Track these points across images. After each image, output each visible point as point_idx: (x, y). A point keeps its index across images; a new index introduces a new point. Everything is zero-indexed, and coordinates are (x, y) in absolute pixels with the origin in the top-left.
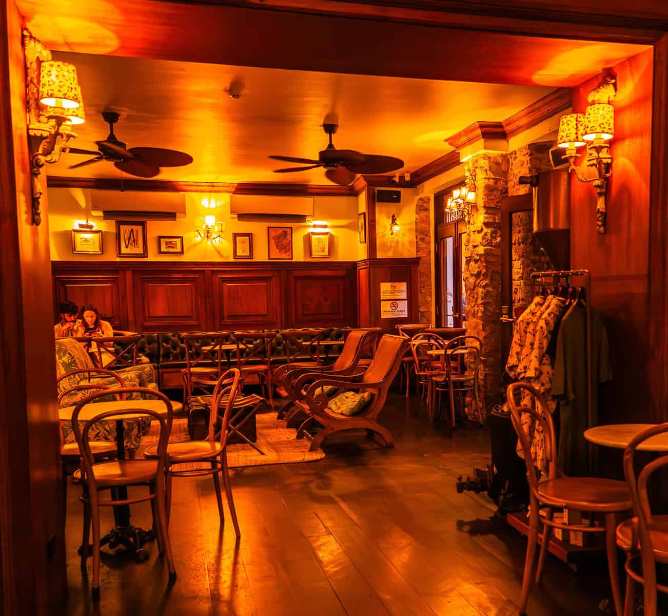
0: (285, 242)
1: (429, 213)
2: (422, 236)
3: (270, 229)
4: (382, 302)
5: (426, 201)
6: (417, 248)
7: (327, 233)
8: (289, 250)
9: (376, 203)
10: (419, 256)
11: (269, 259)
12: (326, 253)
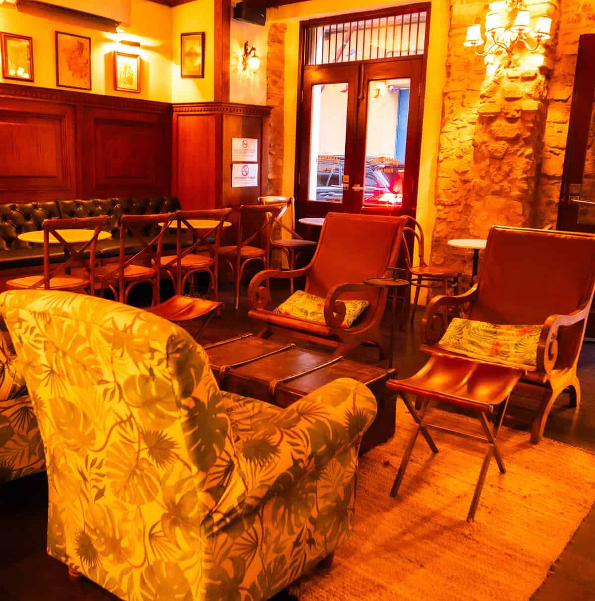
0: (81, 61)
1: (283, 46)
2: (274, 77)
3: (59, 35)
4: (234, 165)
5: (281, 29)
6: (268, 93)
7: (136, 56)
8: (86, 75)
9: (232, 19)
10: (270, 104)
11: (58, 85)
12: (134, 86)
